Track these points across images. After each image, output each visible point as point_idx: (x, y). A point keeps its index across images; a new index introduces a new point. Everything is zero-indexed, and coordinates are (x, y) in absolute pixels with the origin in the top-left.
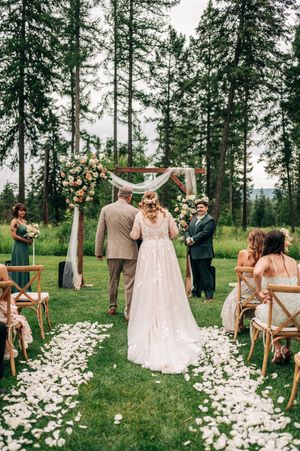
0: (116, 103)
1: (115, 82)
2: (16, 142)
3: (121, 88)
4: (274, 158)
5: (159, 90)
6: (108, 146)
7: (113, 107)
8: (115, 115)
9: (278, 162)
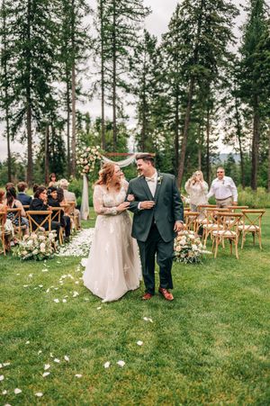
0: (103, 90)
1: (102, 72)
2: (24, 121)
3: (107, 77)
4: (229, 132)
5: (137, 80)
6: (97, 124)
7: (100, 91)
8: (103, 99)
9: (232, 136)
